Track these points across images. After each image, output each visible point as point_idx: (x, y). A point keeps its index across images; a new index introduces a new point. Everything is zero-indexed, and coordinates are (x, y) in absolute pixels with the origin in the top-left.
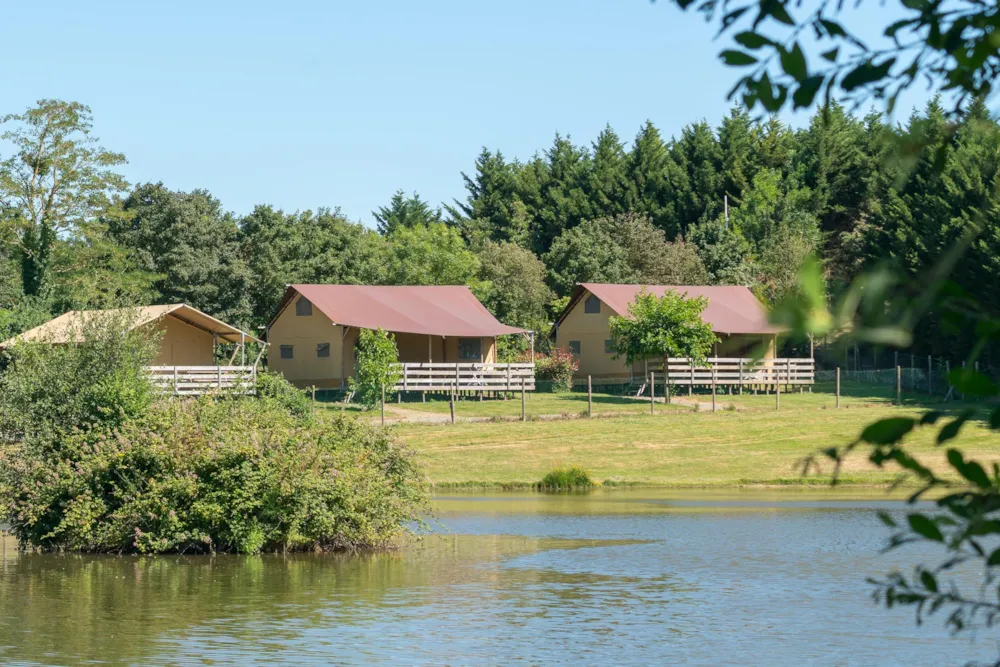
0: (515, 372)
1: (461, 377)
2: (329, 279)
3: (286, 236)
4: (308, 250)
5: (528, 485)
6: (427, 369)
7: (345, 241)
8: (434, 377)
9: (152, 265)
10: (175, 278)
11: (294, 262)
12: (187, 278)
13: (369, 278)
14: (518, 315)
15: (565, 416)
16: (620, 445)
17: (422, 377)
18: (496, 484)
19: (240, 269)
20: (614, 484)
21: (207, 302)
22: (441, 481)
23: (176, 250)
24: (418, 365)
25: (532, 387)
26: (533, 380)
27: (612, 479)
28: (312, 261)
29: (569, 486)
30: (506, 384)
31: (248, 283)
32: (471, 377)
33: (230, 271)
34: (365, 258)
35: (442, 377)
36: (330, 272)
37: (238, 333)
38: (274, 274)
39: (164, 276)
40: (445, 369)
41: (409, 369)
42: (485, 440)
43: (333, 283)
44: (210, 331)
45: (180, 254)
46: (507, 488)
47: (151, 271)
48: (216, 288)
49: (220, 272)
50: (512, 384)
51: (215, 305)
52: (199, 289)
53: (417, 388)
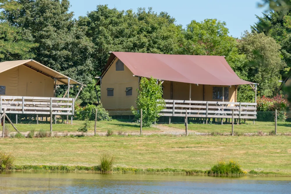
0: (244, 108)
1: (210, 109)
2: (141, 50)
3: (116, 24)
4: (129, 32)
5: (202, 172)
6: (188, 104)
7: (154, 28)
8: (192, 109)
9: (31, 38)
10: (44, 46)
11: (121, 39)
12: (51, 47)
13: (167, 50)
14: (262, 75)
15: (260, 134)
16: (278, 151)
17: (184, 108)
18: (183, 170)
19: (86, 42)
20: (256, 173)
21: (64, 61)
22: (148, 168)
23: (45, 29)
24: (182, 101)
25: (255, 117)
26: (255, 113)
27: (256, 170)
28: (131, 39)
29: (227, 173)
30: (238, 115)
31: (91, 51)
32: (217, 110)
33: (79, 43)
34: (165, 38)
35: (198, 109)
36: (142, 46)
37: (66, 78)
38: (106, 46)
39: (37, 45)
40: (199, 104)
41: (176, 103)
42: (197, 145)
43: (143, 52)
44: (52, 77)
45: (47, 31)
46: (189, 173)
47: (30, 41)
48: (70, 53)
49: (73, 43)
50: (242, 115)
51: (70, 63)
52: (59, 53)
53: (181, 115)
